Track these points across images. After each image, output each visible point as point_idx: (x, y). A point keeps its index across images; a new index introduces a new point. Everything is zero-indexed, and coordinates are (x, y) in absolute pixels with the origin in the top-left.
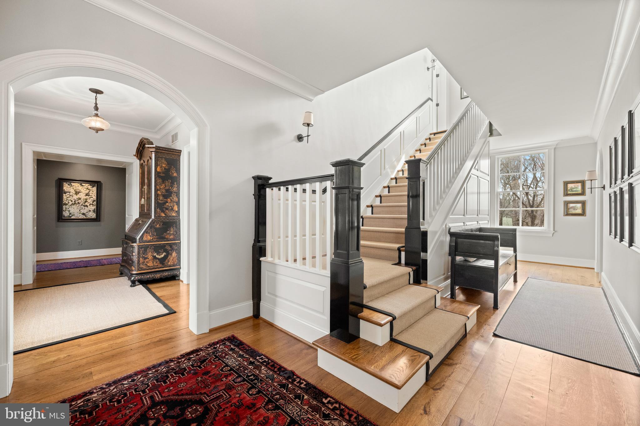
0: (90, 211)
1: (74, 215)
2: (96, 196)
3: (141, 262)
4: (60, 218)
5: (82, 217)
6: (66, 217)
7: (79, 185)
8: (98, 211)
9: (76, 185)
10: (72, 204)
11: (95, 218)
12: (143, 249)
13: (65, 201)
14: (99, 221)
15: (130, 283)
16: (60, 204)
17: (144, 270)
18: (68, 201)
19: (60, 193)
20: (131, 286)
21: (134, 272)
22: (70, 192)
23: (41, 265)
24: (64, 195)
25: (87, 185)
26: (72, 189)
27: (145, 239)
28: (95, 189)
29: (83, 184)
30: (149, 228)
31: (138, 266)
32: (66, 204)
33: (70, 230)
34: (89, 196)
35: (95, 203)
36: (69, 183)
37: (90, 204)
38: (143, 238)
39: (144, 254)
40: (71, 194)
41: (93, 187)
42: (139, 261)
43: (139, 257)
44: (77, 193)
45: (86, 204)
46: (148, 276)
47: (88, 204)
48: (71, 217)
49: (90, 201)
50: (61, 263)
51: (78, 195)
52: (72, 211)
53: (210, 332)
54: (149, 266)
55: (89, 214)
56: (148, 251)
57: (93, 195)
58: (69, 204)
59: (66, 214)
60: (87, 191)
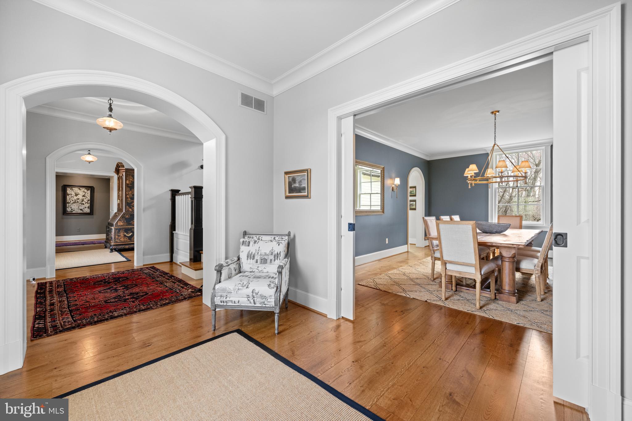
0: (86, 207)
1: (74, 210)
2: (90, 197)
3: (116, 238)
4: (65, 212)
5: (80, 212)
6: (69, 212)
7: (78, 189)
8: (92, 207)
9: (76, 190)
10: (73, 203)
11: (89, 212)
12: (118, 230)
13: (68, 201)
14: (92, 215)
16: (65, 203)
17: (118, 243)
18: (70, 200)
19: (65, 194)
20: (110, 252)
21: (112, 244)
22: (71, 195)
24: (68, 196)
25: (84, 189)
26: (73, 192)
27: (119, 224)
28: (89, 192)
29: (81, 189)
30: (121, 218)
31: (115, 240)
32: (69, 203)
33: (72, 221)
34: (85, 197)
35: (89, 202)
36: (71, 188)
37: (86, 203)
39: (118, 233)
40: (72, 195)
41: (88, 190)
42: (115, 237)
43: (115, 235)
44: (76, 195)
45: (83, 202)
46: (121, 247)
47: (84, 203)
48: (72, 212)
49: (86, 200)
51: (77, 197)
52: (73, 207)
53: (144, 265)
54: (121, 241)
55: (85, 210)
56: (120, 231)
57: (88, 196)
58: (71, 203)
59: (69, 210)
60: (84, 194)
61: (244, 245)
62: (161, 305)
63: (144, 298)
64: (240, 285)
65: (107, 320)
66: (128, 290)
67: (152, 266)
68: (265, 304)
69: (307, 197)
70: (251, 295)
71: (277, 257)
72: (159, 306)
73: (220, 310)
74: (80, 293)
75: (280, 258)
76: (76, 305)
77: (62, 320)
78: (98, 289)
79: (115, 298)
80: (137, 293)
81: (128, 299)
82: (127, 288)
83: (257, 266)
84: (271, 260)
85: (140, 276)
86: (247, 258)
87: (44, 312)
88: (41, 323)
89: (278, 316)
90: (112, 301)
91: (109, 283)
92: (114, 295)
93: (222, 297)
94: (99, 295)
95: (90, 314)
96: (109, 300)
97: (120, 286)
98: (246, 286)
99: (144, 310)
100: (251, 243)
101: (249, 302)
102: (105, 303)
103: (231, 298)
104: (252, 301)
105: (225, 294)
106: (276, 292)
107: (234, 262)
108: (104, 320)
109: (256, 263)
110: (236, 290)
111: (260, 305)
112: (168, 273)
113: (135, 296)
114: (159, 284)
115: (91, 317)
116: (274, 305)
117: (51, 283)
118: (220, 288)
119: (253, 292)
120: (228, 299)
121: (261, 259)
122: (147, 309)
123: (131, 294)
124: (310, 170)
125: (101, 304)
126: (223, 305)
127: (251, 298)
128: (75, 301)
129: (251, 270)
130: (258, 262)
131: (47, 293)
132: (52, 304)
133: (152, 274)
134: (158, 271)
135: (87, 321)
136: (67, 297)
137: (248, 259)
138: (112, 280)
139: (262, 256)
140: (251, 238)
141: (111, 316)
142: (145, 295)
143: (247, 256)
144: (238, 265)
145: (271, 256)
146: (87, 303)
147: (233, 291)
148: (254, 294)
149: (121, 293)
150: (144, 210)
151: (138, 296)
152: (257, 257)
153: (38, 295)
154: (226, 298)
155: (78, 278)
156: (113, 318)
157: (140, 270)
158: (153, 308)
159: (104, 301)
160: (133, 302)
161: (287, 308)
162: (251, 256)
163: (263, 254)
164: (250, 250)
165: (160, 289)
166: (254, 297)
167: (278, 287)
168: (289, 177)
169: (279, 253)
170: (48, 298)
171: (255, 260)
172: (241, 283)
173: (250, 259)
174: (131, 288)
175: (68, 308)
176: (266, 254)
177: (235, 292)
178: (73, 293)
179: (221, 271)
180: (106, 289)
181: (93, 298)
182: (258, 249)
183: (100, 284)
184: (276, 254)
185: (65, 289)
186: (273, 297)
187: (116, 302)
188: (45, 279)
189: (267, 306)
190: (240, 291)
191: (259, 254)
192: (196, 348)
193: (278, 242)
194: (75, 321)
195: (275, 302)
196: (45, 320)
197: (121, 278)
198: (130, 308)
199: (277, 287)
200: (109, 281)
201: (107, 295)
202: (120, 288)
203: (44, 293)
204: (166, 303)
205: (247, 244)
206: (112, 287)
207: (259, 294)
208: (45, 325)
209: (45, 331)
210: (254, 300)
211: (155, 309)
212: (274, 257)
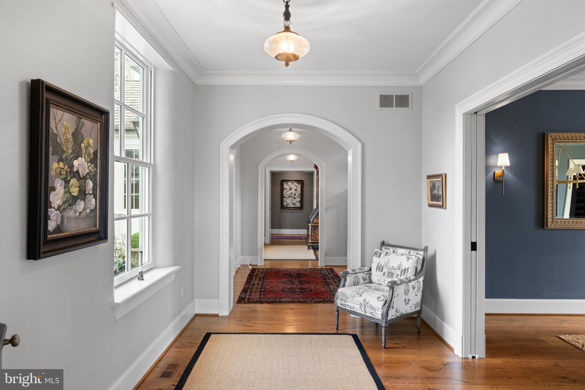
0: (297, 202)
1: (289, 204)
2: (300, 191)
3: (313, 235)
4: (282, 207)
5: (293, 206)
6: (285, 206)
7: (291, 183)
8: (301, 202)
9: (290, 184)
10: (288, 197)
11: (300, 207)
12: (314, 228)
13: (285, 195)
14: (302, 209)
15: (307, 248)
16: (282, 197)
17: (314, 241)
18: (286, 195)
19: (282, 189)
20: (308, 249)
21: (310, 241)
22: (287, 189)
23: (273, 236)
24: (284, 191)
25: (296, 183)
26: (288, 187)
27: (315, 221)
28: (300, 186)
29: (294, 183)
30: (317, 215)
31: (311, 238)
32: (285, 197)
33: (288, 215)
34: (297, 191)
35: (300, 196)
36: (286, 183)
37: (297, 197)
38: (313, 221)
39: (314, 231)
40: (288, 190)
41: (299, 184)
42: (311, 234)
43: (311, 232)
44: (290, 189)
45: (295, 197)
46: (316, 245)
47: (296, 197)
48: (287, 206)
49: (297, 194)
50: (282, 236)
51: (291, 191)
52: (288, 202)
53: (326, 266)
54: (317, 239)
55: (297, 204)
56: (316, 229)
57: (299, 190)
58: (286, 197)
59: (285, 204)
60: (295, 188)
61: (375, 256)
62: (315, 302)
63: (307, 294)
64: (355, 292)
65: (276, 302)
66: (301, 285)
67: (331, 268)
68: (374, 315)
69: (442, 207)
70: (363, 303)
71: (404, 273)
72: (313, 302)
73: (356, 318)
74: (271, 280)
75: (406, 274)
76: (265, 288)
77: (254, 296)
78: (283, 280)
79: (289, 289)
80: (305, 289)
81: (297, 292)
82: (301, 283)
83: (384, 279)
84: (397, 275)
85: (316, 275)
86: (376, 269)
87: (248, 288)
88: (244, 295)
89: (385, 330)
90: (286, 290)
91: (292, 276)
92: (289, 286)
93: (342, 301)
94: (281, 284)
95: (269, 296)
96: (285, 289)
97: (298, 280)
98: (360, 294)
99: (301, 302)
100: (382, 255)
101: (360, 310)
102: (282, 291)
103: (348, 303)
104: (363, 309)
105: (344, 298)
106: (384, 306)
107: (363, 271)
108: (275, 302)
109: (383, 275)
110: (352, 296)
111: (370, 315)
112: (339, 277)
113: (302, 291)
114: (325, 285)
115: (269, 298)
116: (381, 318)
117: (259, 269)
118: (341, 292)
119: (364, 301)
120: (346, 303)
121: (389, 273)
122: (304, 302)
123: (301, 288)
124: (446, 175)
125: (278, 291)
126: (343, 308)
127: (363, 307)
128: (266, 285)
129: (379, 282)
130: (386, 275)
131: (254, 276)
132: (253, 285)
133: (327, 275)
134: (333, 273)
135: (266, 300)
136: (263, 282)
137: (376, 271)
138: (295, 274)
139: (390, 269)
140: (388, 249)
141: (280, 300)
142: (310, 291)
143: (376, 267)
144: (369, 275)
145: (398, 271)
146: (271, 289)
147: (349, 297)
148: (365, 304)
149: (294, 286)
150: (326, 210)
151: (305, 291)
152: (385, 270)
153: (249, 277)
154: (345, 302)
155: (275, 269)
156: (280, 302)
157: (320, 270)
158: (308, 302)
159: (282, 290)
160: (299, 295)
161: (419, 333)
162: (380, 268)
163: (391, 267)
164: (380, 262)
165: (324, 289)
166: (365, 307)
167: (388, 302)
168: (430, 181)
169: (406, 268)
170: (253, 280)
171: (383, 273)
172: (358, 291)
173: (379, 271)
174: (303, 284)
175: (261, 289)
176: (394, 268)
177: (351, 298)
178: (267, 280)
179: (346, 277)
180: (288, 281)
181: (276, 286)
182: (387, 262)
183: (286, 276)
184: (403, 270)
185: (264, 275)
186: (380, 310)
187: (288, 292)
188: (257, 265)
189: (375, 317)
190: (355, 298)
191: (388, 267)
192: (315, 335)
193: (408, 256)
194: (260, 298)
195: (381, 315)
196: (246, 293)
197: (302, 274)
198: (294, 298)
199: (386, 301)
200: (292, 275)
201: (286, 285)
202: (296, 282)
203: (253, 276)
204: (319, 301)
205: (378, 255)
206: (292, 280)
207: (369, 303)
208: (245, 296)
209: (244, 300)
210: (365, 309)
211: (310, 303)
212: (401, 272)
